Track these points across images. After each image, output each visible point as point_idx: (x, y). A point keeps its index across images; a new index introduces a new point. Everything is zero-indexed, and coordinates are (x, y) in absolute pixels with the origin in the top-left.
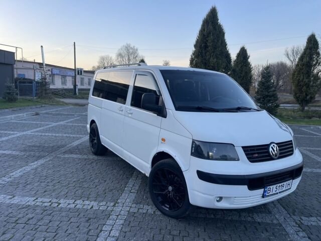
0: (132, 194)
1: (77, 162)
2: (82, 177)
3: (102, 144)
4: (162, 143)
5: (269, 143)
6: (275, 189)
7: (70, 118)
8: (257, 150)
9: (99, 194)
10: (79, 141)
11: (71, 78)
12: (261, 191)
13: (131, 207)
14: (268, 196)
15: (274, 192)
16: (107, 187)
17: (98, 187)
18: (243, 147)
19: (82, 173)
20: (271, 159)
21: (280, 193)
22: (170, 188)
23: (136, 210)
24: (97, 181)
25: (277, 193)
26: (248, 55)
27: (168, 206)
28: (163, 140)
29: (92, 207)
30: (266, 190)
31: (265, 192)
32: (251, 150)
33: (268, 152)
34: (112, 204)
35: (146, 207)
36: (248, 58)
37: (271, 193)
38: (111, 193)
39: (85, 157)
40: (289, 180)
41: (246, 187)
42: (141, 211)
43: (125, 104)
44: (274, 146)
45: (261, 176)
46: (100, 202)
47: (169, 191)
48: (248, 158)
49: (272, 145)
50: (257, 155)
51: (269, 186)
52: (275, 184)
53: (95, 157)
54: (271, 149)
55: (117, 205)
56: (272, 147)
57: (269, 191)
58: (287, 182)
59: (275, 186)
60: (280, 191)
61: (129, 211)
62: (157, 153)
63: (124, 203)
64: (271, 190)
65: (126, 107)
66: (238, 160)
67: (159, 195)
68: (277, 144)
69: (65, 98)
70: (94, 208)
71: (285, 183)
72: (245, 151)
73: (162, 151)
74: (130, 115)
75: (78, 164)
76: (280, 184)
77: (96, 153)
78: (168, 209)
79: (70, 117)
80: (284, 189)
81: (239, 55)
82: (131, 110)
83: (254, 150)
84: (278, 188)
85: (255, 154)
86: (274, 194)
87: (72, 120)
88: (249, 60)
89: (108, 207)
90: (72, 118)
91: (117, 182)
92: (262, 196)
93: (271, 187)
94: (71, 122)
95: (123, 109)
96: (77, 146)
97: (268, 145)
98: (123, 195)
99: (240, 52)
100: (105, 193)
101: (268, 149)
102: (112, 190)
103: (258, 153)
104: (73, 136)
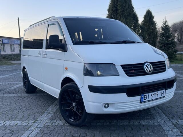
0: (50, 114)
1: (12, 98)
2: (14, 107)
3: (31, 83)
4: (66, 71)
5: (144, 62)
6: (150, 97)
7: (14, 73)
8: (134, 67)
9: (24, 116)
10: (17, 86)
11: (18, 46)
12: (138, 98)
13: (47, 122)
14: (145, 102)
15: (150, 99)
16: (32, 112)
17: (24, 112)
18: (122, 66)
19: (15, 105)
20: (146, 74)
21: (155, 99)
22: (74, 104)
23: (50, 124)
24: (25, 109)
25: (153, 100)
26: (153, 16)
27: (73, 118)
28: (66, 69)
29: (17, 124)
30: (142, 97)
31: (141, 98)
32: (129, 68)
33: (143, 69)
34: (33, 121)
35: (58, 121)
36: (153, 18)
37: (147, 100)
38: (33, 115)
39: (19, 95)
40: (162, 90)
41: (125, 94)
42: (54, 124)
43: (42, 49)
44: (148, 64)
45: (137, 86)
46: (23, 121)
47: (73, 107)
48: (126, 74)
49: (146, 64)
50: (133, 71)
51: (145, 93)
52: (150, 93)
53: (27, 95)
54: (145, 67)
55: (36, 122)
56: (146, 65)
57: (145, 98)
58: (161, 91)
59: (150, 94)
60: (155, 98)
61: (44, 125)
62: (63, 80)
63: (41, 121)
64: (147, 97)
65: (43, 51)
66: (119, 75)
67: (67, 111)
68: (151, 63)
69: (13, 60)
70: (18, 125)
71: (159, 92)
72: (123, 68)
73: (66, 77)
74: (45, 56)
75: (13, 99)
76: (155, 93)
77: (28, 92)
78: (73, 120)
79: (14, 71)
80: (159, 97)
81: (146, 17)
82: (46, 52)
83: (131, 67)
84: (153, 96)
85: (132, 70)
86: (151, 101)
87: (15, 73)
88: (154, 20)
89: (29, 123)
90: (15, 72)
91: (40, 108)
92: (140, 101)
93: (147, 95)
94: (14, 75)
95: (41, 52)
96: (15, 89)
97: (143, 64)
98: (42, 116)
99: (146, 14)
100: (29, 116)
101: (143, 67)
102: (34, 113)
103: (135, 70)
104: (14, 83)
